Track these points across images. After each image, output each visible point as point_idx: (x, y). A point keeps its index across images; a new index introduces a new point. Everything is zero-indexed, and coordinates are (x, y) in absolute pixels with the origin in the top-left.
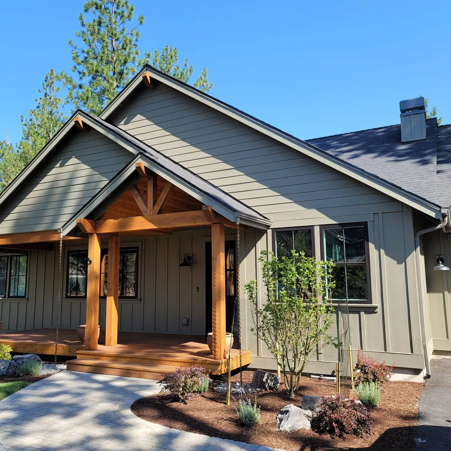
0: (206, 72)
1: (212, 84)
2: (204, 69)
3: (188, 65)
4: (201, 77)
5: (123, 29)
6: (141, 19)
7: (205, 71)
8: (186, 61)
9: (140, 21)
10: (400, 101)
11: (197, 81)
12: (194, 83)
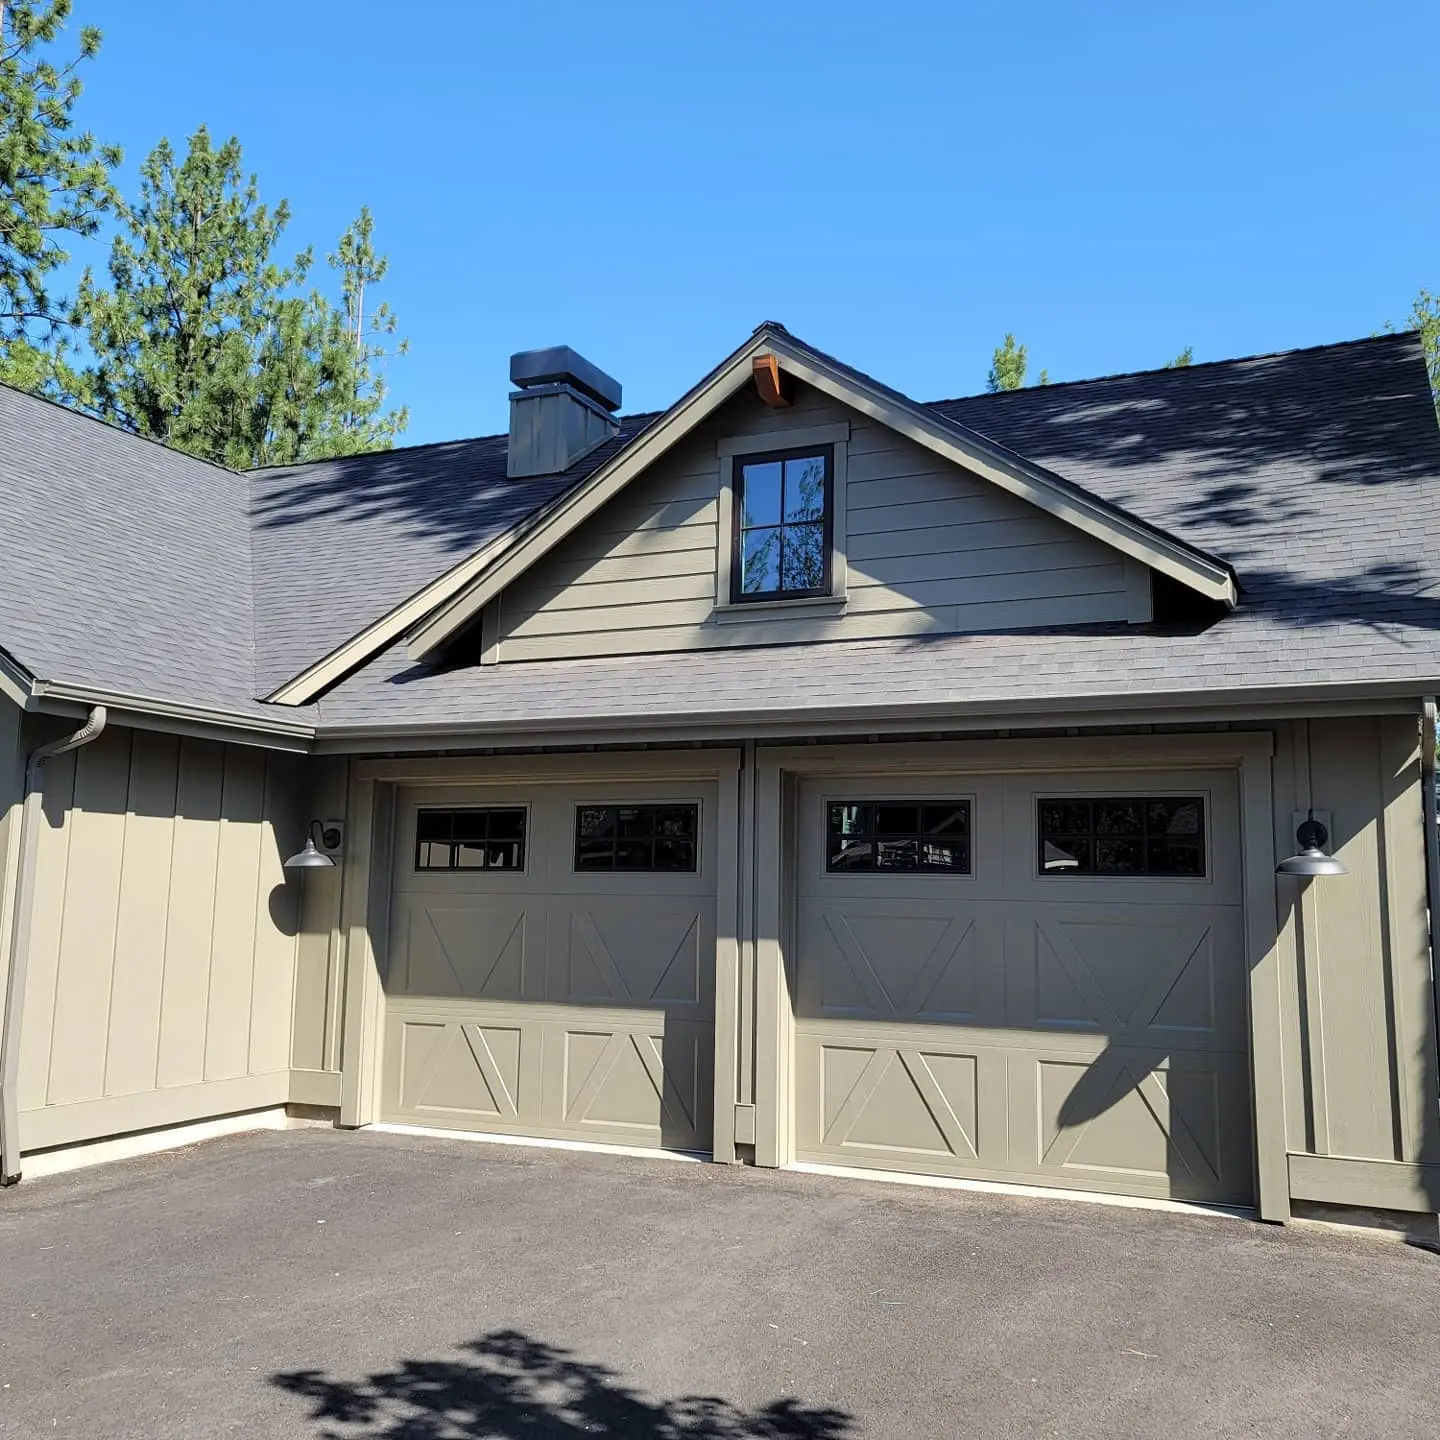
0: (368, 222)
1: (384, 263)
2: (364, 212)
3: (257, 194)
4: (349, 237)
5: (38, 68)
6: (90, 40)
7: (367, 218)
8: (253, 183)
9: (86, 46)
10: (513, 354)
11: (306, 250)
12: (299, 256)
